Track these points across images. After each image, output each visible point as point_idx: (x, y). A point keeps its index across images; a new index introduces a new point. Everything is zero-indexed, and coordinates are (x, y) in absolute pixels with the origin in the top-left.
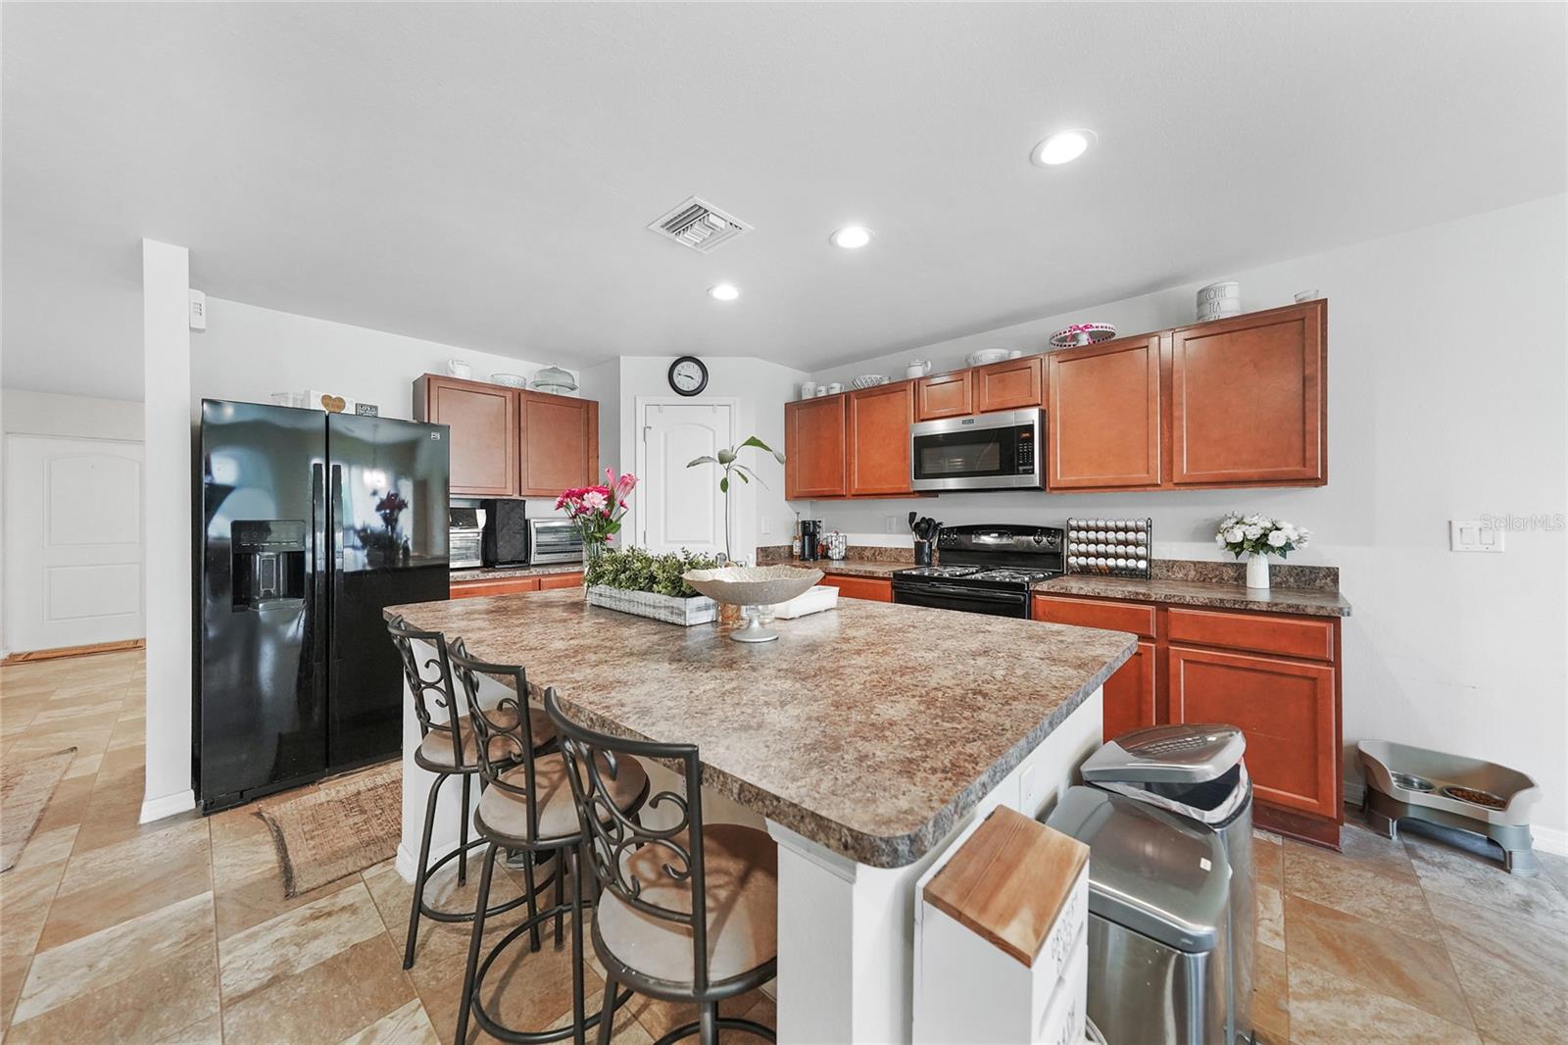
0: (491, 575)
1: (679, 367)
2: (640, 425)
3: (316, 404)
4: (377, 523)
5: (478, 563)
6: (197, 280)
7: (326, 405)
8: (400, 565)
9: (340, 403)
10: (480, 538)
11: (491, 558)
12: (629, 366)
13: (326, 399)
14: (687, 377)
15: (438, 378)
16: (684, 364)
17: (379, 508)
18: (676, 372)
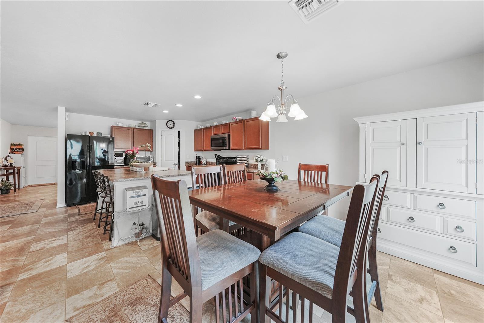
0: (126, 167)
1: (168, 122)
2: (160, 135)
3: (88, 134)
4: (102, 156)
5: (123, 164)
6: (67, 110)
7: (90, 134)
8: (107, 165)
9: (93, 133)
10: (124, 159)
11: (126, 163)
12: (158, 122)
13: (90, 133)
14: (171, 124)
15: (115, 126)
16: (169, 122)
17: (102, 153)
18: (168, 123)
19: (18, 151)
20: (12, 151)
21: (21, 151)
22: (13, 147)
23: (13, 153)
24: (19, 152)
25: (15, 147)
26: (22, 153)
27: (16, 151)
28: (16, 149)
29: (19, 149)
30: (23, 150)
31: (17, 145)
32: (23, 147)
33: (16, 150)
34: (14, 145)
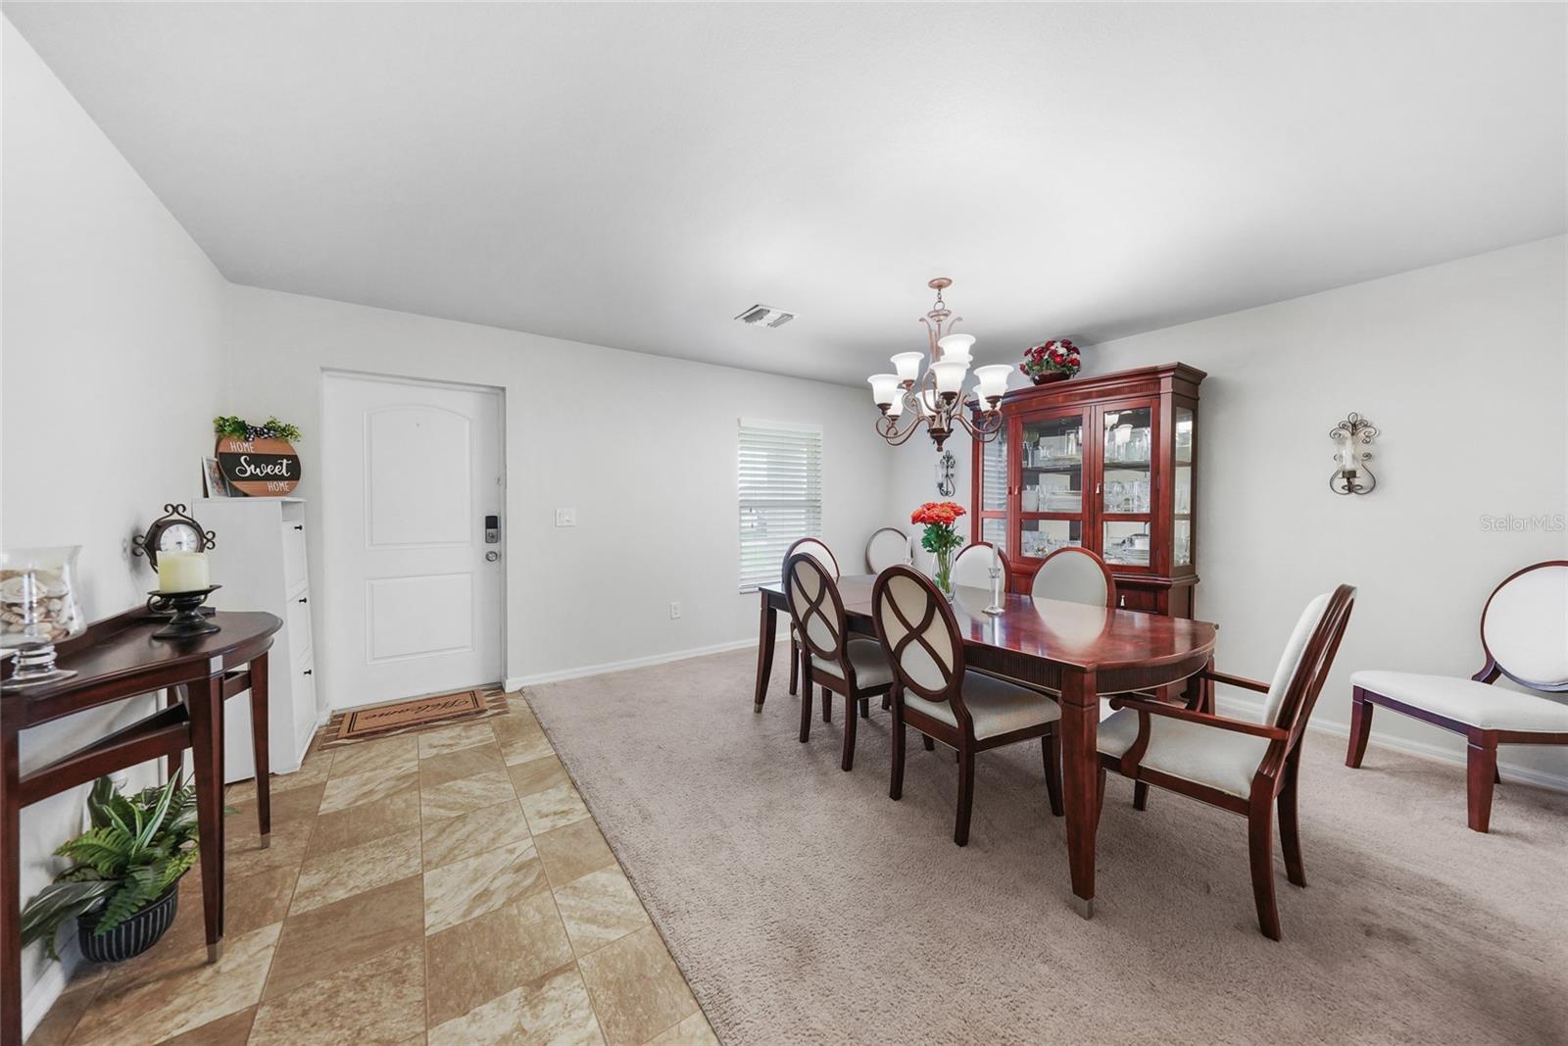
19: (268, 478)
20: (228, 473)
21: (281, 478)
22: (235, 446)
23: (236, 493)
24: (271, 485)
25: (247, 447)
26: (291, 489)
27: (253, 478)
28: (256, 459)
29: (273, 459)
30: (295, 471)
31: (258, 433)
32: (299, 448)
33: (250, 469)
34: (241, 429)
